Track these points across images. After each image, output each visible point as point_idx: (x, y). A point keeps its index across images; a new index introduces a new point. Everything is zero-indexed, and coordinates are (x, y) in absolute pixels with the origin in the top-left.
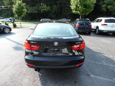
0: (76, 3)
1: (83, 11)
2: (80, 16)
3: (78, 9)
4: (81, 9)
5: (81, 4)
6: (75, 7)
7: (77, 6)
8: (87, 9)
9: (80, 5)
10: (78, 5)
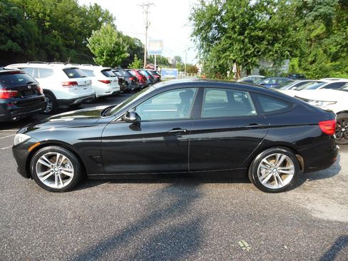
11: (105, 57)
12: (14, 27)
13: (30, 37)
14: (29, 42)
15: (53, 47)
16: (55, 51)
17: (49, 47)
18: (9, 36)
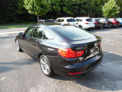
0: (31, 2)
1: (41, 11)
2: (38, 17)
3: (35, 9)
4: (39, 9)
5: (38, 4)
6: (31, 7)
7: (33, 6)
8: (44, 9)
9: (36, 5)
10: (35, 5)
11: (107, 14)
12: (85, 5)
13: (90, 8)
14: (89, 10)
15: (98, 11)
16: (98, 12)
17: (97, 11)
18: (83, 8)
